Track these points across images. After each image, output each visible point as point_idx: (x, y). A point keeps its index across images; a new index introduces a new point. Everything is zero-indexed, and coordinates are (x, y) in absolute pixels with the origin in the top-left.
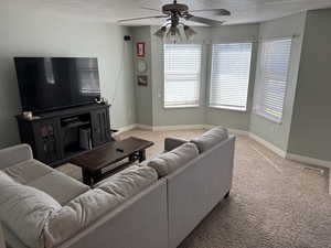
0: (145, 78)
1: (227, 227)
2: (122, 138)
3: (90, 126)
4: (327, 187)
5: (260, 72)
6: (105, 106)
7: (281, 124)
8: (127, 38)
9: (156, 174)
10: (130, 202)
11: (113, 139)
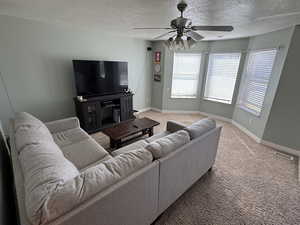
0: (159, 76)
1: (207, 196)
2: (141, 117)
3: (119, 107)
4: (297, 173)
5: (246, 76)
6: (130, 95)
7: (259, 117)
8: (149, 49)
9: (151, 157)
10: (125, 182)
11: (134, 117)
